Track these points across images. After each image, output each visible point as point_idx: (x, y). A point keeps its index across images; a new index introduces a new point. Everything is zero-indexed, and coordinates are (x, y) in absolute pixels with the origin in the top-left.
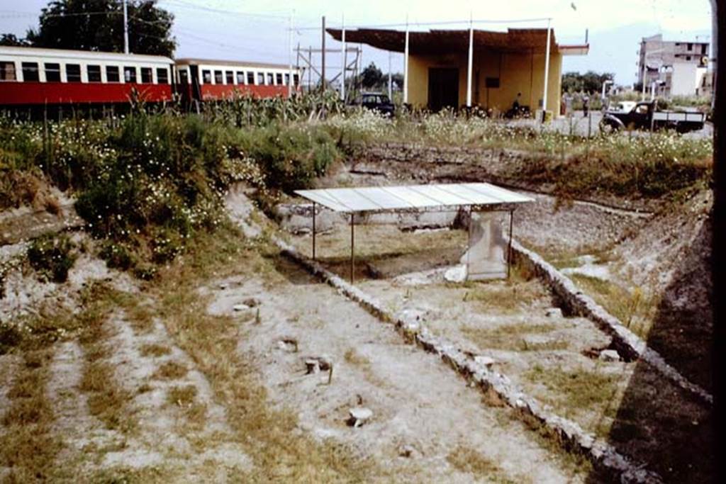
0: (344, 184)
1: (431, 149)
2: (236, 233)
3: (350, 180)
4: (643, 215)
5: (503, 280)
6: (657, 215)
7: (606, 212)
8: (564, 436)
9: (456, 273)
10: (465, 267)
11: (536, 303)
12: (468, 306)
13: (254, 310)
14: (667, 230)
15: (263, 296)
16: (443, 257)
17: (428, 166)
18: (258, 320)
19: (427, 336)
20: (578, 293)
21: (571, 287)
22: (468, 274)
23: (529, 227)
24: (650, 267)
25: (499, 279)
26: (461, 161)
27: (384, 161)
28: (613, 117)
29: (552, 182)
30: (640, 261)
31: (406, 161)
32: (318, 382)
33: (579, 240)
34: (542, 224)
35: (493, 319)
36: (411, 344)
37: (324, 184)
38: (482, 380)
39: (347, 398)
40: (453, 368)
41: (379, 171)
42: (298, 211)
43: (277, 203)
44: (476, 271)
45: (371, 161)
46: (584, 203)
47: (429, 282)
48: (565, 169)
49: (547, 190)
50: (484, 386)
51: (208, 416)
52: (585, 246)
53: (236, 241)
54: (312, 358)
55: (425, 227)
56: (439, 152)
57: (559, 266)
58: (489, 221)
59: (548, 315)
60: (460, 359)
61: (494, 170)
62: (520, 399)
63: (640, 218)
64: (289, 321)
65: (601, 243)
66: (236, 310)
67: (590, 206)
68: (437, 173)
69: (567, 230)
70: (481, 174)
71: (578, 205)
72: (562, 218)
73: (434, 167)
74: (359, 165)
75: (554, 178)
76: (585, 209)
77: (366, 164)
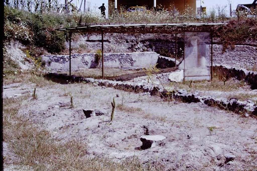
5: (209, 81)
9: (176, 76)
10: (182, 71)
17: (136, 35)
22: (185, 77)
25: (205, 80)
27: (107, 34)
28: (243, 6)
29: (219, 36)
36: (171, 100)
42: (55, 59)
44: (189, 75)
45: (99, 34)
46: (242, 46)
48: (225, 28)
49: (216, 41)
67: (246, 47)
68: (142, 38)
69: (234, 62)
70: (170, 37)
71: (238, 47)
72: (229, 55)
73: (140, 35)
74: (92, 36)
75: (219, 34)
76: (243, 49)
77: (96, 36)
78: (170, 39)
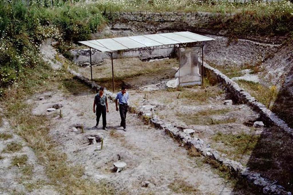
0: (107, 36)
1: (156, 14)
2: (47, 67)
3: (111, 33)
4: (276, 45)
5: (200, 85)
6: (283, 45)
7: (256, 44)
8: (233, 170)
9: (173, 83)
10: (177, 79)
11: (218, 98)
12: (180, 101)
13: (59, 110)
14: (289, 53)
15: (64, 102)
16: (165, 75)
17: (155, 24)
18: (61, 117)
19: (157, 119)
20: (241, 91)
21: (237, 87)
22: (180, 83)
23: (214, 55)
24: (280, 74)
25: (197, 85)
26: (173, 20)
27: (130, 22)
29: (226, 29)
30: (275, 71)
31: (143, 21)
32: (95, 149)
33: (242, 61)
34: (221, 53)
35: (194, 108)
36: (148, 124)
37: (96, 37)
38: (187, 142)
39: (112, 157)
40: (171, 137)
41: (127, 28)
42: (82, 53)
43: (70, 49)
44: (184, 81)
45: (123, 22)
46: (244, 40)
47: (158, 89)
49: (223, 34)
50: (189, 145)
51: (34, 171)
52: (245, 64)
53: (47, 72)
54: (92, 136)
55: (155, 58)
56: (161, 15)
57: (230, 76)
58: (190, 53)
59: (225, 104)
60: (175, 131)
61: (193, 24)
62: (209, 151)
63: (275, 47)
64: (78, 115)
65: (254, 62)
66: (48, 111)
67: (247, 42)
68: (160, 27)
69: (235, 56)
70: (185, 27)
71: (240, 41)
72: (232, 49)
73: (159, 24)
74: (116, 25)
76: (244, 44)
77: (120, 24)
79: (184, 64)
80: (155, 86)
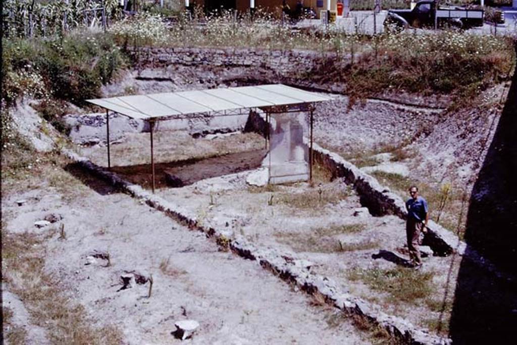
0: (129, 92)
1: (218, 52)
2: (27, 148)
3: (136, 86)
4: (435, 111)
5: (306, 181)
6: (449, 110)
7: (398, 109)
8: (397, 332)
9: (258, 177)
10: (267, 169)
11: (343, 203)
12: (275, 208)
13: (57, 225)
14: (462, 125)
15: (64, 210)
16: (242, 162)
17: (215, 70)
18: (63, 236)
19: (242, 243)
20: (385, 191)
21: (376, 185)
22: (270, 177)
23: (322, 127)
24: (448, 162)
25: (301, 181)
26: (249, 63)
27: (170, 67)
28: (396, 15)
29: (343, 81)
30: (438, 157)
31: (194, 65)
32: (137, 296)
33: (374, 138)
34: (336, 123)
35: (303, 222)
36: (226, 251)
37: (110, 91)
38: (306, 284)
39: (170, 311)
40: (274, 273)
41: (166, 77)
42: (86, 122)
43: (64, 114)
44: (277, 175)
45: (157, 66)
46: (378, 101)
47: (231, 187)
48: (356, 68)
49: (339, 90)
50: (309, 289)
51: (29, 338)
52: (381, 144)
53: (26, 156)
54: (127, 272)
55: (216, 132)
56: (227, 56)
57: (359, 165)
58: (289, 123)
59: (356, 214)
60: (280, 264)
61: (284, 71)
62: (348, 300)
63: (433, 114)
64: (95, 234)
65: (396, 140)
66: (39, 226)
67: (384, 104)
68: (225, 76)
69: (362, 129)
70: (269, 76)
71: (371, 103)
72: (356, 117)
73: (222, 70)
74: (144, 71)
75: (345, 77)
76: (378, 107)
77: (152, 70)
78: (270, 78)
79: (279, 142)
80: (227, 182)
